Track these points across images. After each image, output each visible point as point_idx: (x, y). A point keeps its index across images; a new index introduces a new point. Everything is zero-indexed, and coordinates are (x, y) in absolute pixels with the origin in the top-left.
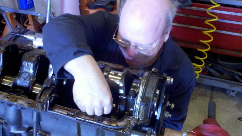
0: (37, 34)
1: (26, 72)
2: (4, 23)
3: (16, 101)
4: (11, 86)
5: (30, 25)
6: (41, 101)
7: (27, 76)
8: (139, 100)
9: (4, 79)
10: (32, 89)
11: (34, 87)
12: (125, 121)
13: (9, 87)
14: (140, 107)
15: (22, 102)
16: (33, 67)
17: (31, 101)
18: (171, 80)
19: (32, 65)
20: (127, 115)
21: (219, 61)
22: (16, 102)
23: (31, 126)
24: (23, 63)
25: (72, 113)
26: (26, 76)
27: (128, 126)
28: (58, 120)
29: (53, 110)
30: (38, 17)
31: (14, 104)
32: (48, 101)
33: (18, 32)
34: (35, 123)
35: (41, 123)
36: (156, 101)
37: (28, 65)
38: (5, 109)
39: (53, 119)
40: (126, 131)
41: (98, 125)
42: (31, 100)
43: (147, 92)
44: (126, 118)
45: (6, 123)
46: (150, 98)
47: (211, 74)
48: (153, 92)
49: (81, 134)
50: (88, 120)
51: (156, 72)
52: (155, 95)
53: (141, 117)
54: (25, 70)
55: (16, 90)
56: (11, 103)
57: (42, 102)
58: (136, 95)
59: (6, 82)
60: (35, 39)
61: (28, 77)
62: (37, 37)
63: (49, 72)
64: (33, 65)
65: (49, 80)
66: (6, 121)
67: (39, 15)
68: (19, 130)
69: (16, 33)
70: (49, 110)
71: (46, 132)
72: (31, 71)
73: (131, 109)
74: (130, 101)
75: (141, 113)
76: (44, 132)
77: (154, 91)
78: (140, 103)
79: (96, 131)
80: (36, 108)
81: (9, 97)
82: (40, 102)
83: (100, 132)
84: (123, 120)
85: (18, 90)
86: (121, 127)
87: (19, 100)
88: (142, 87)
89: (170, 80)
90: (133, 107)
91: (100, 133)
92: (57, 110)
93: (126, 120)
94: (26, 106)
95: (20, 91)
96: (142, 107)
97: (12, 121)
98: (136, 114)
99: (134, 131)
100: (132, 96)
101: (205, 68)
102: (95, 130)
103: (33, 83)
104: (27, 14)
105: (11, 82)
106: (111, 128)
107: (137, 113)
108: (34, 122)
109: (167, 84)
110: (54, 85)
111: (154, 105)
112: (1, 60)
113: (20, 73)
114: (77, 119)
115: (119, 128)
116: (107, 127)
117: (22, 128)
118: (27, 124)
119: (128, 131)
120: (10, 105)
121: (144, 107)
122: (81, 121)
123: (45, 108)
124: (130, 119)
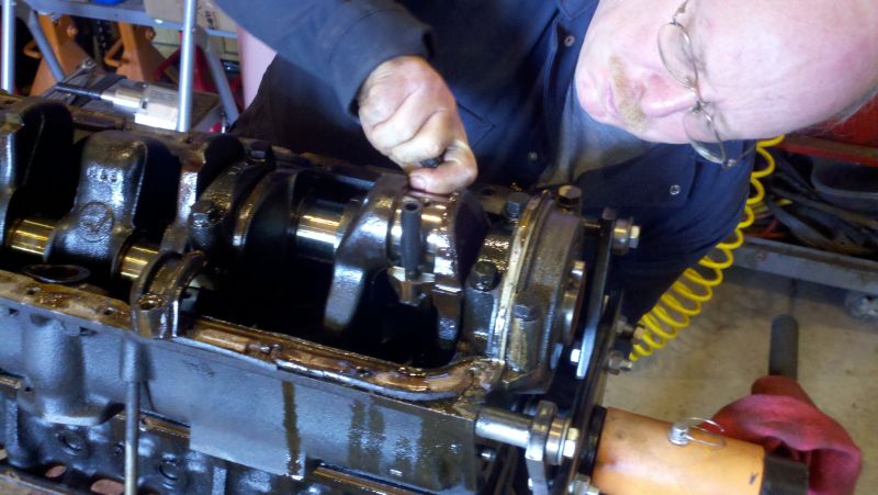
0: (151, 89)
1: (99, 203)
2: (35, 55)
3: (60, 304)
4: (44, 252)
5: (127, 61)
6: (151, 302)
7: (102, 216)
8: (507, 294)
9: (18, 232)
10: (121, 265)
11: (128, 259)
12: (457, 375)
13: (40, 256)
14: (512, 322)
15: (83, 308)
16: (124, 182)
17: (113, 304)
18: (629, 233)
19: (120, 177)
20: (467, 354)
21: (820, 188)
22: (60, 309)
23: (118, 401)
24: (88, 172)
25: (263, 345)
26: (97, 219)
27: (468, 393)
28: (212, 374)
29: (192, 338)
30: (154, 34)
31: (54, 317)
32: (176, 304)
33: (83, 85)
34: (131, 385)
35: (153, 385)
36: (573, 305)
37: (105, 177)
38: (25, 337)
39: (195, 371)
40: (458, 409)
41: (357, 388)
42: (114, 302)
43: (537, 268)
44: (461, 364)
45: (28, 389)
46: (548, 290)
47: (787, 236)
48: (559, 269)
49: (298, 426)
50: (322, 370)
51: (575, 201)
52: (571, 280)
53: (516, 358)
54: (95, 194)
55: (62, 269)
56: (43, 311)
57: (153, 306)
58: (497, 279)
59: (27, 240)
60: (144, 106)
61: (105, 220)
62: (151, 101)
63: (180, 200)
64: (125, 177)
65: (181, 229)
66: (28, 381)
67: (159, 22)
68: (75, 414)
69: (77, 87)
70: (179, 334)
71: (172, 422)
72: (117, 199)
73: (480, 333)
74: (476, 300)
75: (515, 344)
76: (166, 423)
77: (562, 264)
78: (513, 307)
79: (352, 414)
80: (134, 330)
81: (35, 289)
82: (148, 307)
83: (367, 417)
84: (449, 370)
85: (70, 266)
86: (441, 396)
87: (71, 303)
88: (519, 250)
89: (627, 233)
90: (485, 325)
91: (366, 422)
92: (209, 334)
93: (460, 370)
94: (96, 321)
95: (75, 272)
96: (519, 321)
97: (48, 380)
98: (495, 350)
99: (489, 410)
100: (483, 284)
101: (765, 213)
102: (348, 410)
103: (123, 240)
104: (115, 19)
105: (45, 239)
106: (403, 400)
107: (498, 346)
108: (127, 383)
109: (616, 246)
110: (197, 247)
111: (563, 317)
112: (10, 161)
113: (78, 206)
114: (280, 368)
115: (436, 397)
116: (388, 396)
117: (86, 408)
118: (103, 393)
119: (468, 410)
120: (42, 321)
121: (525, 320)
122: (294, 375)
123: (164, 329)
124: (474, 369)
